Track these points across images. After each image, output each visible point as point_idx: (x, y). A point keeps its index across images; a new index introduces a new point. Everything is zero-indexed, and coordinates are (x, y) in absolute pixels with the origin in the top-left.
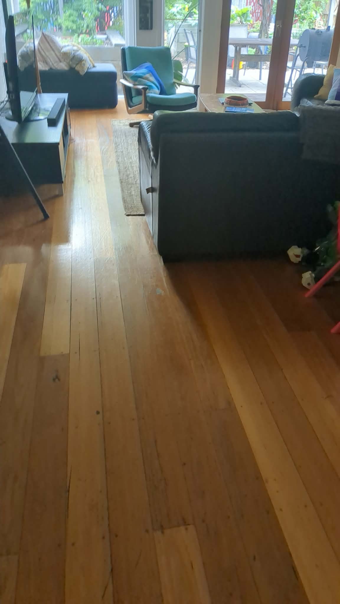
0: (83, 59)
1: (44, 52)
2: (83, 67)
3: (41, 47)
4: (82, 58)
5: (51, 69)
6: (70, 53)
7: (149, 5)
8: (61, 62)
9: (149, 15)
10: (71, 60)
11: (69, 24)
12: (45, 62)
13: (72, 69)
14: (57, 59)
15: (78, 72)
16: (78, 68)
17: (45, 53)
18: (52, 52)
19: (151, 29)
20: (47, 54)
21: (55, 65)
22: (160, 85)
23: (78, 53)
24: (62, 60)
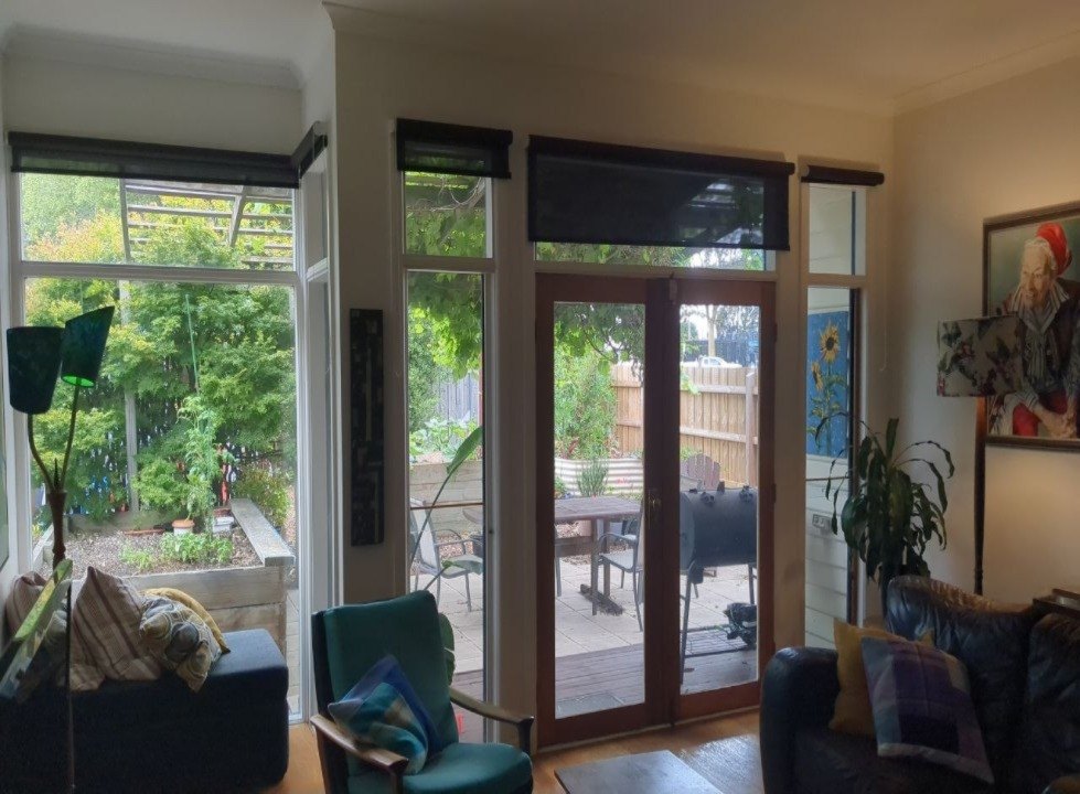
0: (200, 639)
1: (90, 627)
2: (197, 667)
3: (83, 615)
4: (198, 637)
5: (107, 681)
6: (165, 629)
7: (376, 479)
8: (136, 656)
9: (375, 504)
10: (167, 651)
11: (157, 493)
12: (92, 660)
13: (167, 676)
14: (126, 650)
15: (183, 683)
16: (183, 671)
17: (94, 634)
18: (114, 628)
19: (381, 540)
20: (99, 634)
21: (118, 667)
22: (427, 728)
23: (186, 624)
24: (140, 649)
